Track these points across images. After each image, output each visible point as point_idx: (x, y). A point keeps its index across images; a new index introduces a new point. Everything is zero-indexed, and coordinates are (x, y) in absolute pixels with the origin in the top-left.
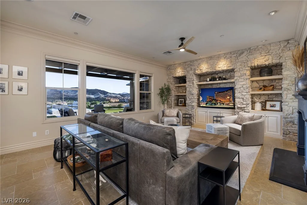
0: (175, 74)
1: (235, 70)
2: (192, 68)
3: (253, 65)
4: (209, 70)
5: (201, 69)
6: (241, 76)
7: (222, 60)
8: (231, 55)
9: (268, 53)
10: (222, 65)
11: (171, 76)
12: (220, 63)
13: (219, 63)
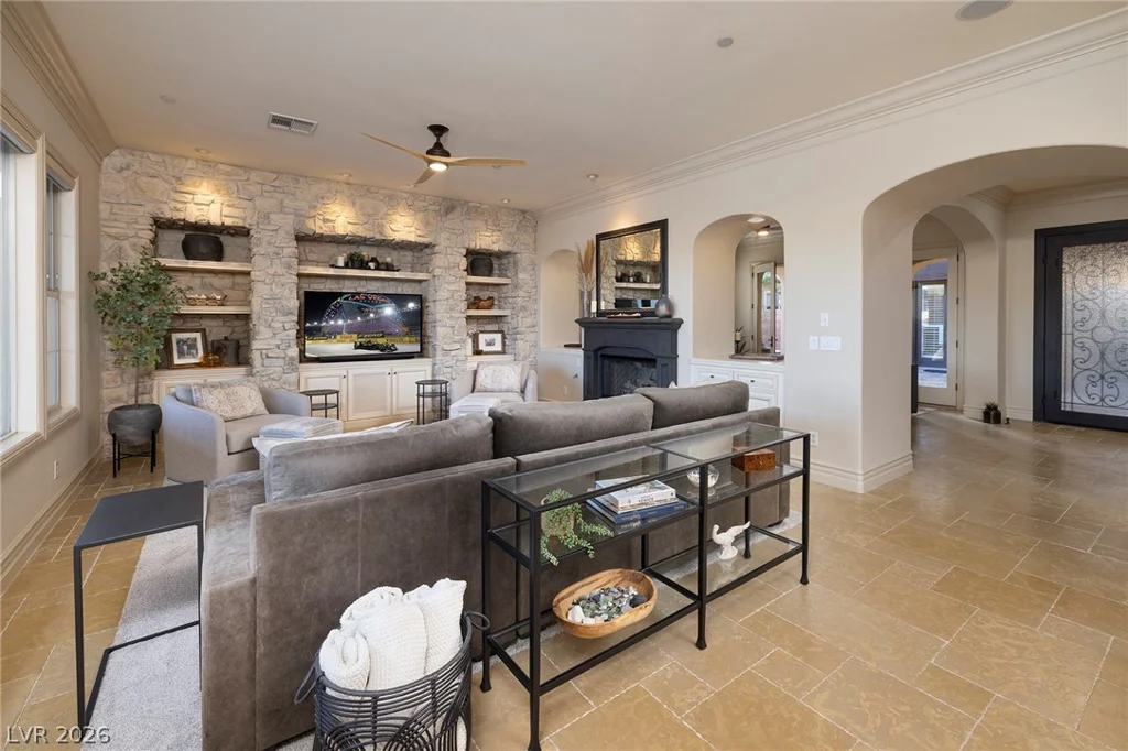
0: (180, 206)
1: (437, 248)
2: (286, 203)
3: (472, 246)
4: (361, 231)
5: (329, 221)
6: (449, 269)
7: (401, 210)
8: (426, 204)
9: (498, 228)
10: (403, 226)
11: (140, 210)
12: (397, 217)
13: (393, 217)
